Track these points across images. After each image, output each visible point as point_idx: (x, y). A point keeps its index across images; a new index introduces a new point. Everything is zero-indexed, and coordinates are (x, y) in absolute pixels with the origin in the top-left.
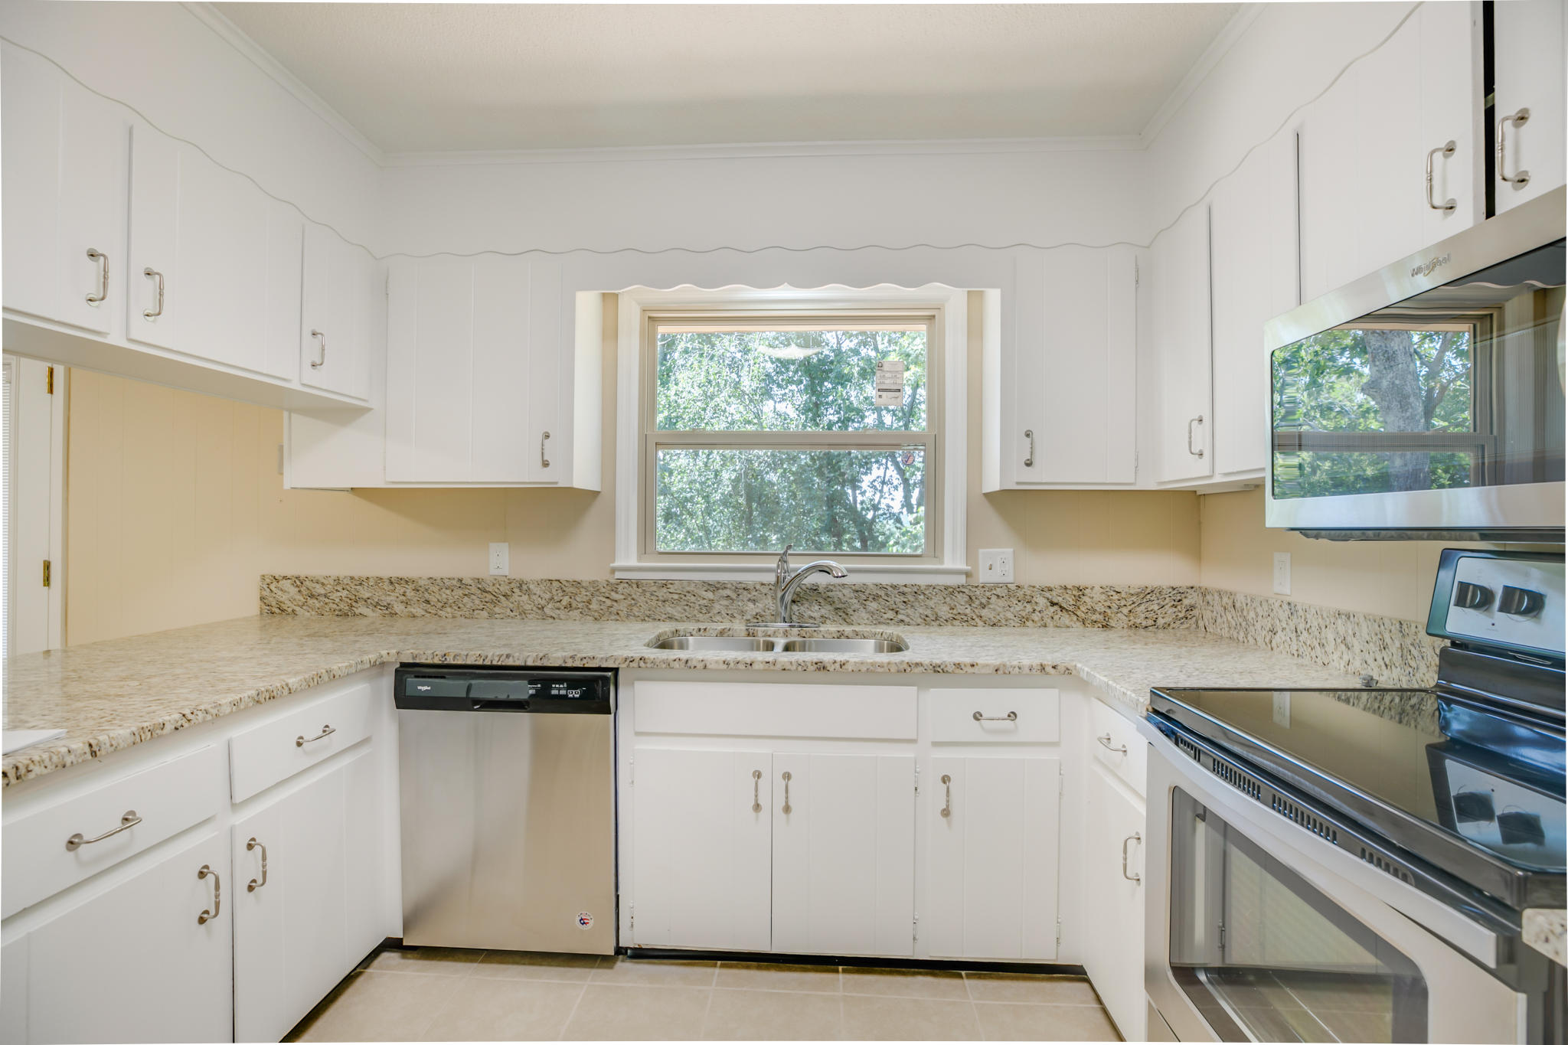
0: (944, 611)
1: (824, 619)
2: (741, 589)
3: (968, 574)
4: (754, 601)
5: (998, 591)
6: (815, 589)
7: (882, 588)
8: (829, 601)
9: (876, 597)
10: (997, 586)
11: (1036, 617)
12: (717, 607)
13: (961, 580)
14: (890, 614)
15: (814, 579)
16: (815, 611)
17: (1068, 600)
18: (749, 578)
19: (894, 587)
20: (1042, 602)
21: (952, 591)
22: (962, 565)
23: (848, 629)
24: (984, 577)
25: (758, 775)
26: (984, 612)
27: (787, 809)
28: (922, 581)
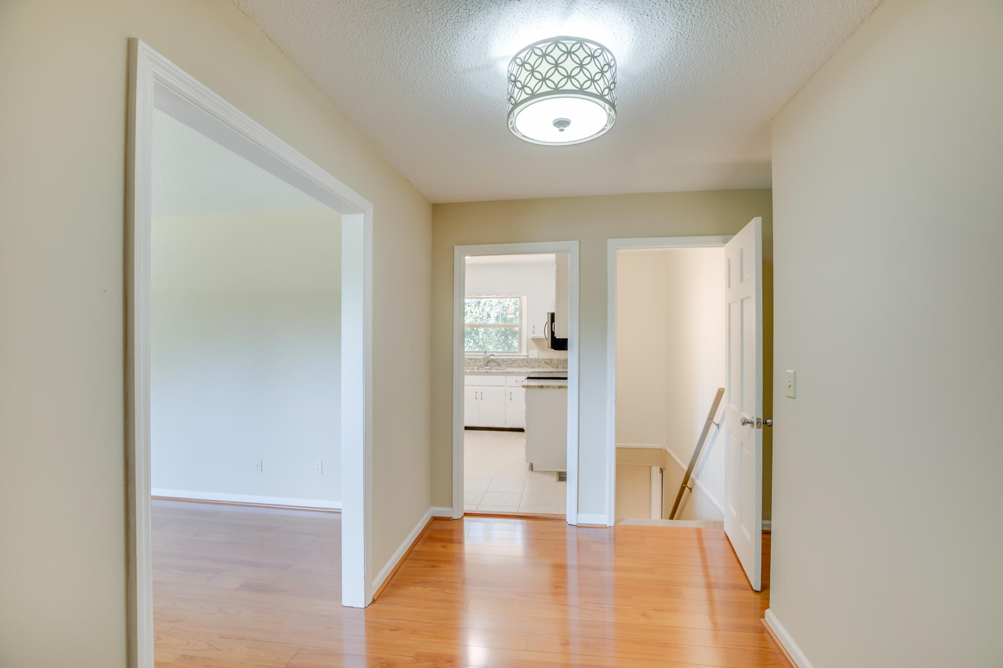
0: (521, 364)
1: (495, 366)
2: (476, 360)
3: (527, 356)
4: (479, 362)
5: (533, 360)
6: (493, 360)
7: (507, 359)
8: (496, 362)
9: (506, 361)
10: (533, 359)
11: (542, 365)
12: (471, 364)
13: (526, 357)
14: (509, 365)
15: (492, 357)
16: (493, 364)
17: (549, 362)
18: (478, 357)
19: (510, 359)
20: (543, 362)
21: (523, 360)
22: (526, 354)
23: (499, 368)
24: (531, 357)
25: (476, 393)
26: (531, 365)
27: (482, 399)
28: (516, 358)
